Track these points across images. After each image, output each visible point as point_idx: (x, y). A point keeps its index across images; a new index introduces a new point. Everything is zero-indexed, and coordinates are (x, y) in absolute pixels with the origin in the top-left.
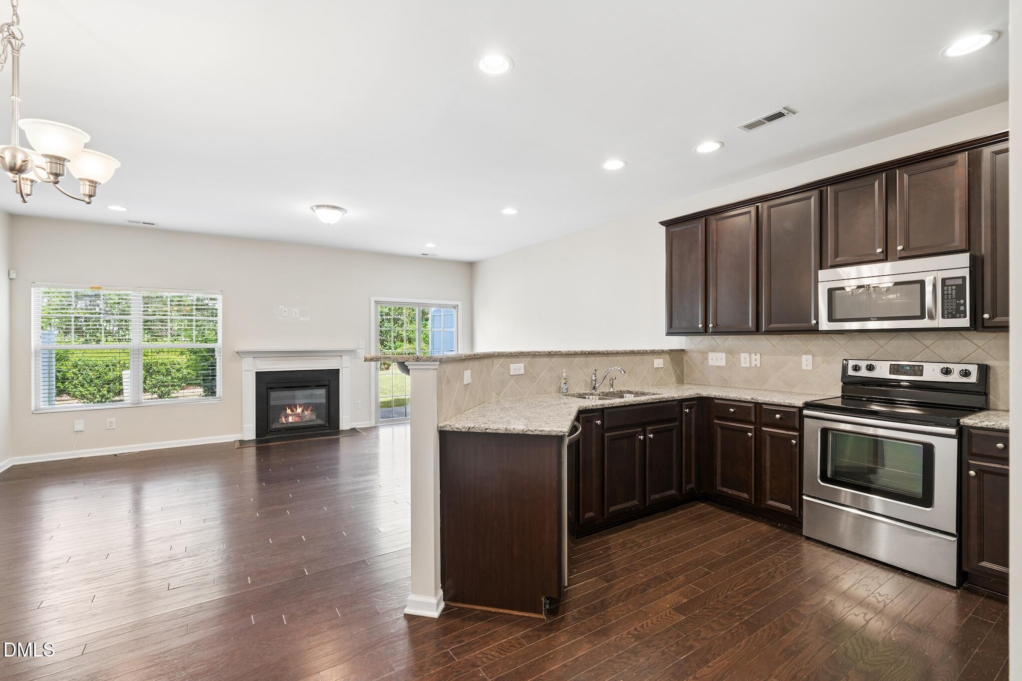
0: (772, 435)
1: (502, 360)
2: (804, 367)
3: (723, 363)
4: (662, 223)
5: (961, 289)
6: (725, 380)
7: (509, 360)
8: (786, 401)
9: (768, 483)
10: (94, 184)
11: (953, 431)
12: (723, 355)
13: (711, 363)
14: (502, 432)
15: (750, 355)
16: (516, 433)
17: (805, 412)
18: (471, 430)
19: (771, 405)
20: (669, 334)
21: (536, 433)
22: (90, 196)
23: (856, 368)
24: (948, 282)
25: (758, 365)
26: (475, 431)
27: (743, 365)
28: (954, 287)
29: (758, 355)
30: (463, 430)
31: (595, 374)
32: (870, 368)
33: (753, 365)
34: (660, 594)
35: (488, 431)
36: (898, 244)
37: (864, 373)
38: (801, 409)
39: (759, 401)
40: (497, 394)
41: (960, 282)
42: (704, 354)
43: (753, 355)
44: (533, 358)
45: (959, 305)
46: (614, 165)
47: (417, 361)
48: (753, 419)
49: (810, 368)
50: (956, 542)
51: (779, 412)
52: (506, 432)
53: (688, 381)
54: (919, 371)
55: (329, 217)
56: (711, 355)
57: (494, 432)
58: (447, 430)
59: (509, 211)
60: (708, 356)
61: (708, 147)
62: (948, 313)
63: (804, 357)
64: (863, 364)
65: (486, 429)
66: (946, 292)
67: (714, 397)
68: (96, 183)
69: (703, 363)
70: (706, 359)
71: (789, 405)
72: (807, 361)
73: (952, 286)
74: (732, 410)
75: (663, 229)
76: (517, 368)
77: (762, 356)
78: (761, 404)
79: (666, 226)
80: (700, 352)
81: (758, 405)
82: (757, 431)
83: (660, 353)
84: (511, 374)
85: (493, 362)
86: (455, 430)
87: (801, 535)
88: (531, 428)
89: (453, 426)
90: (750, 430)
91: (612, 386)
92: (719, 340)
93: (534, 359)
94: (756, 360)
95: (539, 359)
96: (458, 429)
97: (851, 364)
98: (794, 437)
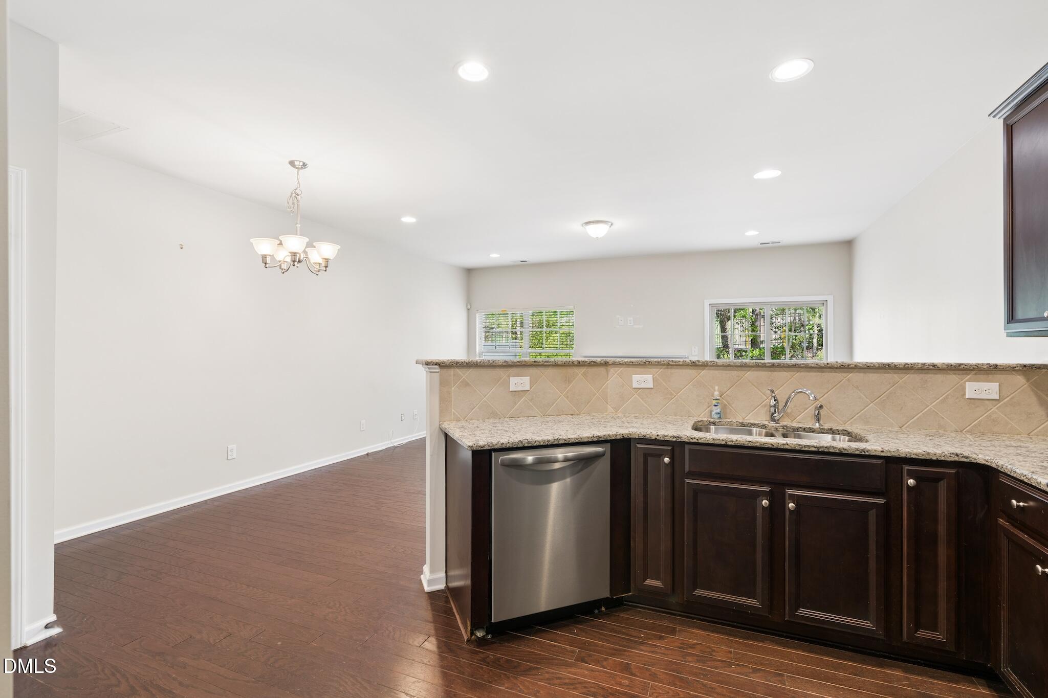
1: (621, 369)
7: (630, 370)
10: (327, 260)
22: (326, 267)
40: (614, 408)
44: (668, 368)
55: (598, 232)
59: (768, 174)
68: (328, 259)
76: (643, 379)
84: (634, 387)
85: (607, 372)
93: (669, 370)
95: (677, 370)
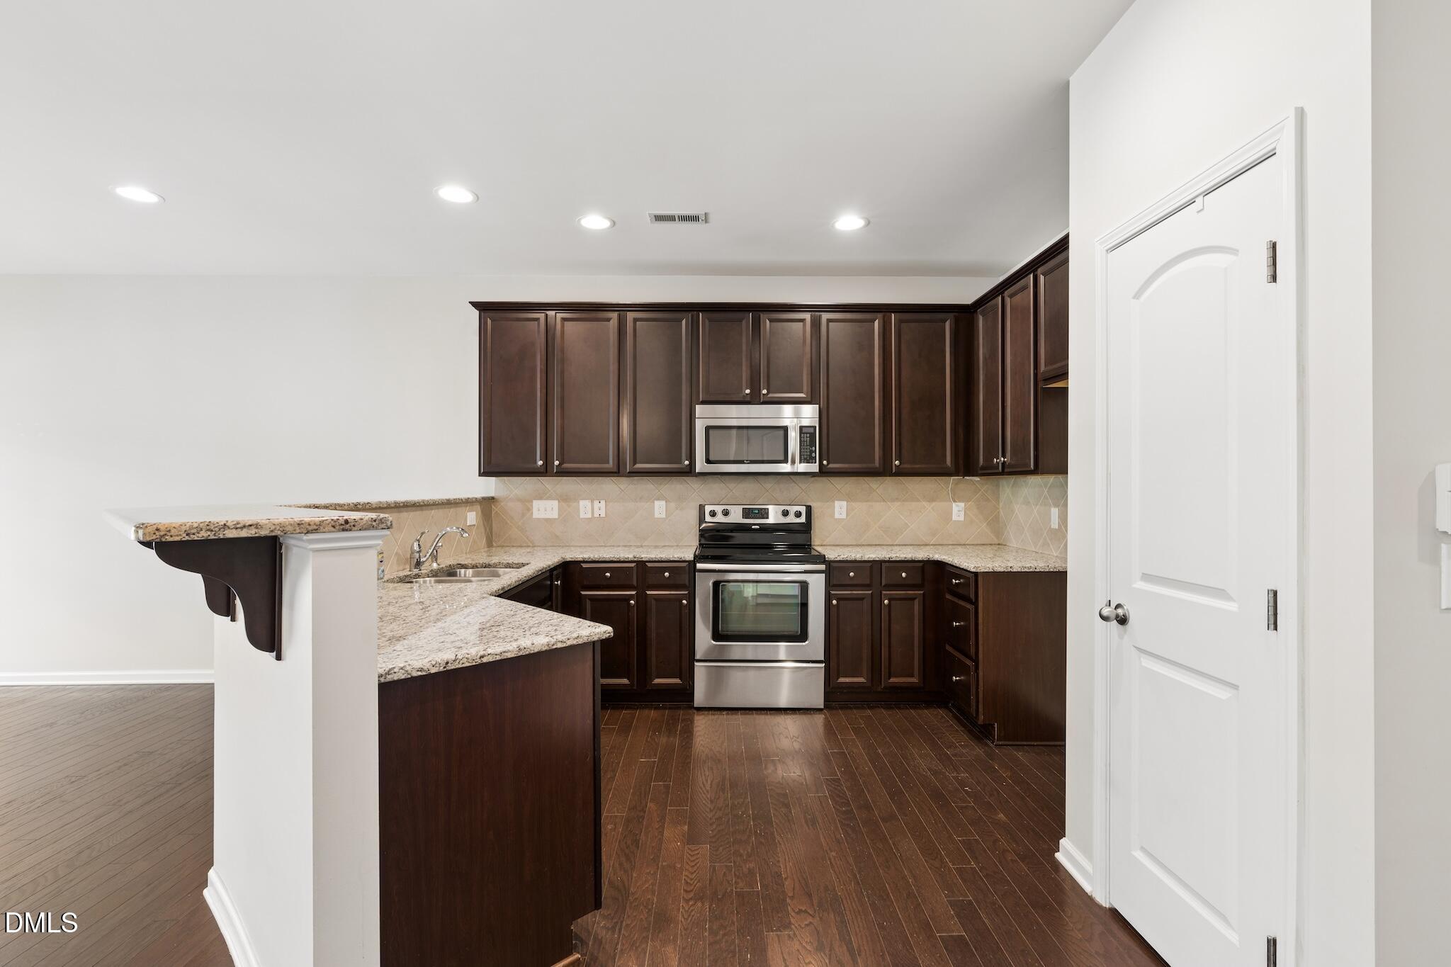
0: (657, 598)
2: (657, 515)
3: (554, 514)
4: (475, 305)
5: (813, 436)
6: (557, 537)
8: (676, 556)
9: (654, 659)
11: (823, 567)
12: (555, 504)
13: (536, 515)
14: (513, 656)
15: (592, 502)
16: (536, 650)
17: (699, 566)
18: (451, 667)
19: (659, 562)
20: (483, 473)
21: (569, 643)
23: (713, 514)
24: (804, 430)
25: (603, 515)
26: (460, 666)
27: (582, 515)
28: (808, 435)
29: (603, 502)
30: (433, 671)
31: (419, 541)
32: (726, 513)
33: (596, 515)
34: (656, 837)
35: (485, 660)
36: (762, 388)
37: (720, 518)
38: (692, 564)
39: (643, 559)
41: (811, 430)
42: (526, 503)
43: (596, 503)
45: (811, 452)
46: (455, 194)
47: (343, 530)
48: (635, 583)
49: (663, 516)
50: (823, 669)
51: (666, 569)
52: (521, 654)
53: (499, 544)
54: (764, 514)
56: (536, 504)
57: (498, 658)
58: (396, 678)
60: (532, 506)
61: (595, 222)
62: (805, 459)
63: (657, 503)
64: (719, 509)
65: (482, 657)
66: (802, 439)
67: (582, 560)
69: (523, 515)
70: (529, 509)
71: (678, 559)
72: (660, 508)
73: (807, 433)
74: (608, 574)
75: (475, 313)
77: (607, 503)
78: (645, 562)
79: (480, 311)
80: (519, 500)
81: (641, 564)
82: (641, 598)
83: (468, 502)
86: (415, 674)
87: (692, 707)
88: (560, 637)
89: (408, 668)
90: (631, 597)
91: (436, 560)
92: (547, 483)
94: (600, 508)
96: (421, 670)
97: (708, 509)
98: (684, 597)
